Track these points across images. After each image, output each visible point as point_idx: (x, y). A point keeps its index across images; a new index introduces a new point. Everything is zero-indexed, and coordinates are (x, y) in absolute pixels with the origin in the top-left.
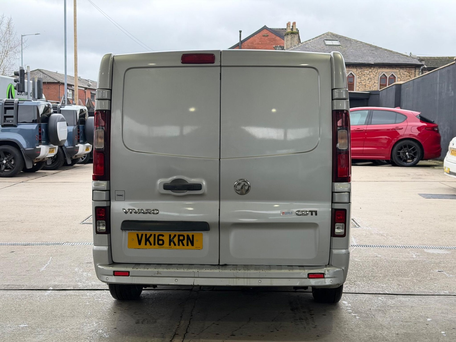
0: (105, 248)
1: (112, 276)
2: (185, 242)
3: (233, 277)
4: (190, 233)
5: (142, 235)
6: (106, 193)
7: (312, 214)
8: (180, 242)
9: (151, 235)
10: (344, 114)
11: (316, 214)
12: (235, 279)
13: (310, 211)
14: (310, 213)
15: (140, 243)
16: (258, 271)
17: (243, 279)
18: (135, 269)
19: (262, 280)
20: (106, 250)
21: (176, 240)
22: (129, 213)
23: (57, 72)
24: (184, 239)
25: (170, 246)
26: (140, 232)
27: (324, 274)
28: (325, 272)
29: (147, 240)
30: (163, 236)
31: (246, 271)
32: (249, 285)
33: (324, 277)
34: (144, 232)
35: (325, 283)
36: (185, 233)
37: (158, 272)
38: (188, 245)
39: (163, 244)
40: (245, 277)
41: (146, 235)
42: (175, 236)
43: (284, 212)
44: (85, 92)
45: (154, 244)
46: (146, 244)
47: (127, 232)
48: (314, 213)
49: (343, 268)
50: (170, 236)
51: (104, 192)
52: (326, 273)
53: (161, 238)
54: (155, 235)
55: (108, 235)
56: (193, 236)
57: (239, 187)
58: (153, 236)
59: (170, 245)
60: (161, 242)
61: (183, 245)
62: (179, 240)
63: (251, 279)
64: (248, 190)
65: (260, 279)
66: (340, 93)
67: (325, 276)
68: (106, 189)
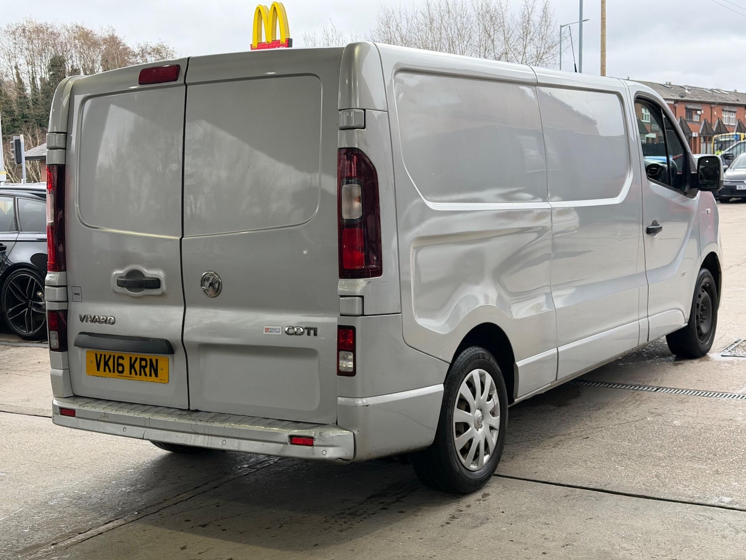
0: (60, 372)
1: (58, 414)
2: (147, 370)
3: (190, 430)
4: (154, 357)
5: (101, 355)
6: (59, 290)
7: (309, 334)
8: (142, 369)
9: (110, 356)
10: (355, 157)
11: (315, 334)
12: (193, 435)
13: (306, 328)
14: (306, 331)
15: (98, 370)
16: (222, 425)
17: (204, 436)
18: (82, 408)
19: (228, 440)
20: (60, 375)
21: (137, 366)
22: (85, 321)
23: (628, 78)
24: (146, 366)
25: (131, 376)
26: (99, 352)
27: (312, 438)
28: (315, 435)
29: (106, 364)
30: (123, 358)
31: (208, 424)
32: (209, 446)
33: (312, 445)
34: (103, 352)
35: (313, 454)
36: (148, 356)
37: (105, 414)
38: (151, 375)
39: (122, 372)
40: (206, 432)
41: (105, 356)
42: (136, 359)
43: (268, 329)
44: (675, 108)
45: (114, 372)
46: (105, 371)
47: (86, 350)
48: (312, 332)
49: (355, 433)
50: (131, 358)
51: (57, 289)
52: (315, 438)
53: (121, 361)
54: (114, 356)
55: (62, 354)
56: (157, 361)
57: (207, 284)
58: (112, 359)
59: (131, 374)
60: (120, 368)
61: (146, 375)
62: (141, 367)
63: (213, 437)
64: (218, 291)
65: (224, 439)
66: (349, 118)
67: (315, 443)
68: (57, 285)
